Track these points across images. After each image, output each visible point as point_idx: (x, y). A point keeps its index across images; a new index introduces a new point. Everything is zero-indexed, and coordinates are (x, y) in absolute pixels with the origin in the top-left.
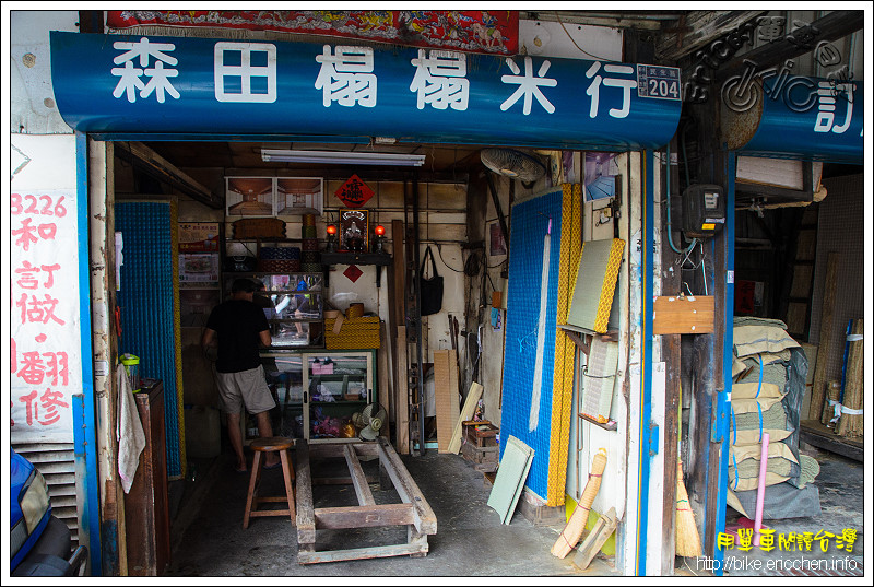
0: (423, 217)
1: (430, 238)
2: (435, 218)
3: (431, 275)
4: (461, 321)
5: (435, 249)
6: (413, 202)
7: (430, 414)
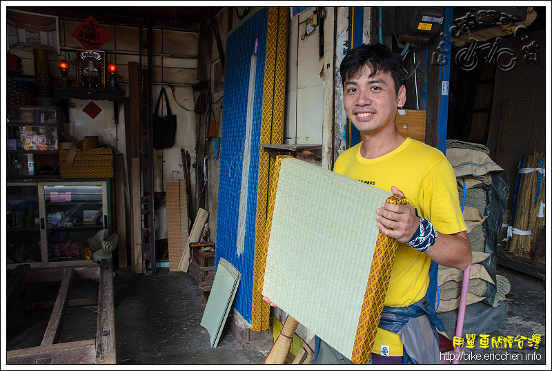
0: (158, 61)
1: (165, 79)
2: (169, 62)
3: (165, 113)
4: (193, 154)
5: (168, 90)
6: (148, 47)
7: (163, 237)
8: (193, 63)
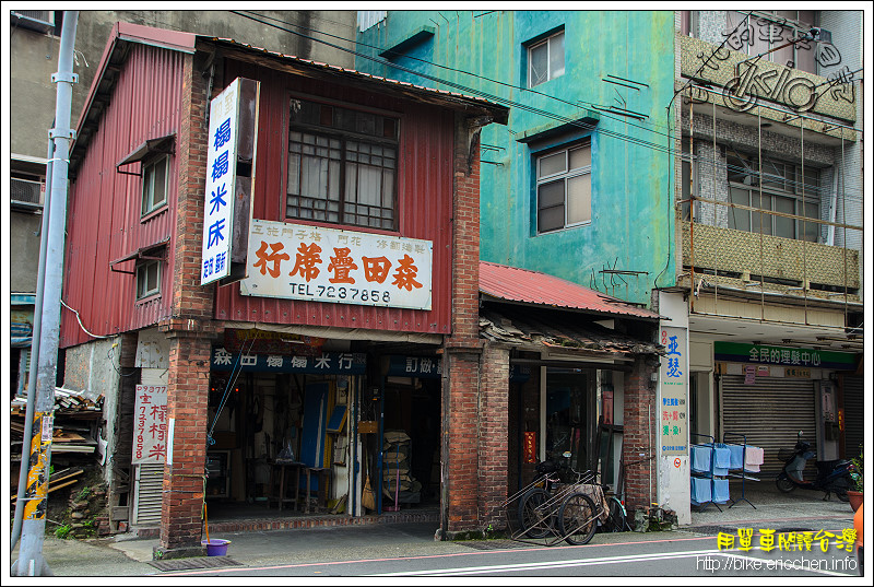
8: (273, 383)
